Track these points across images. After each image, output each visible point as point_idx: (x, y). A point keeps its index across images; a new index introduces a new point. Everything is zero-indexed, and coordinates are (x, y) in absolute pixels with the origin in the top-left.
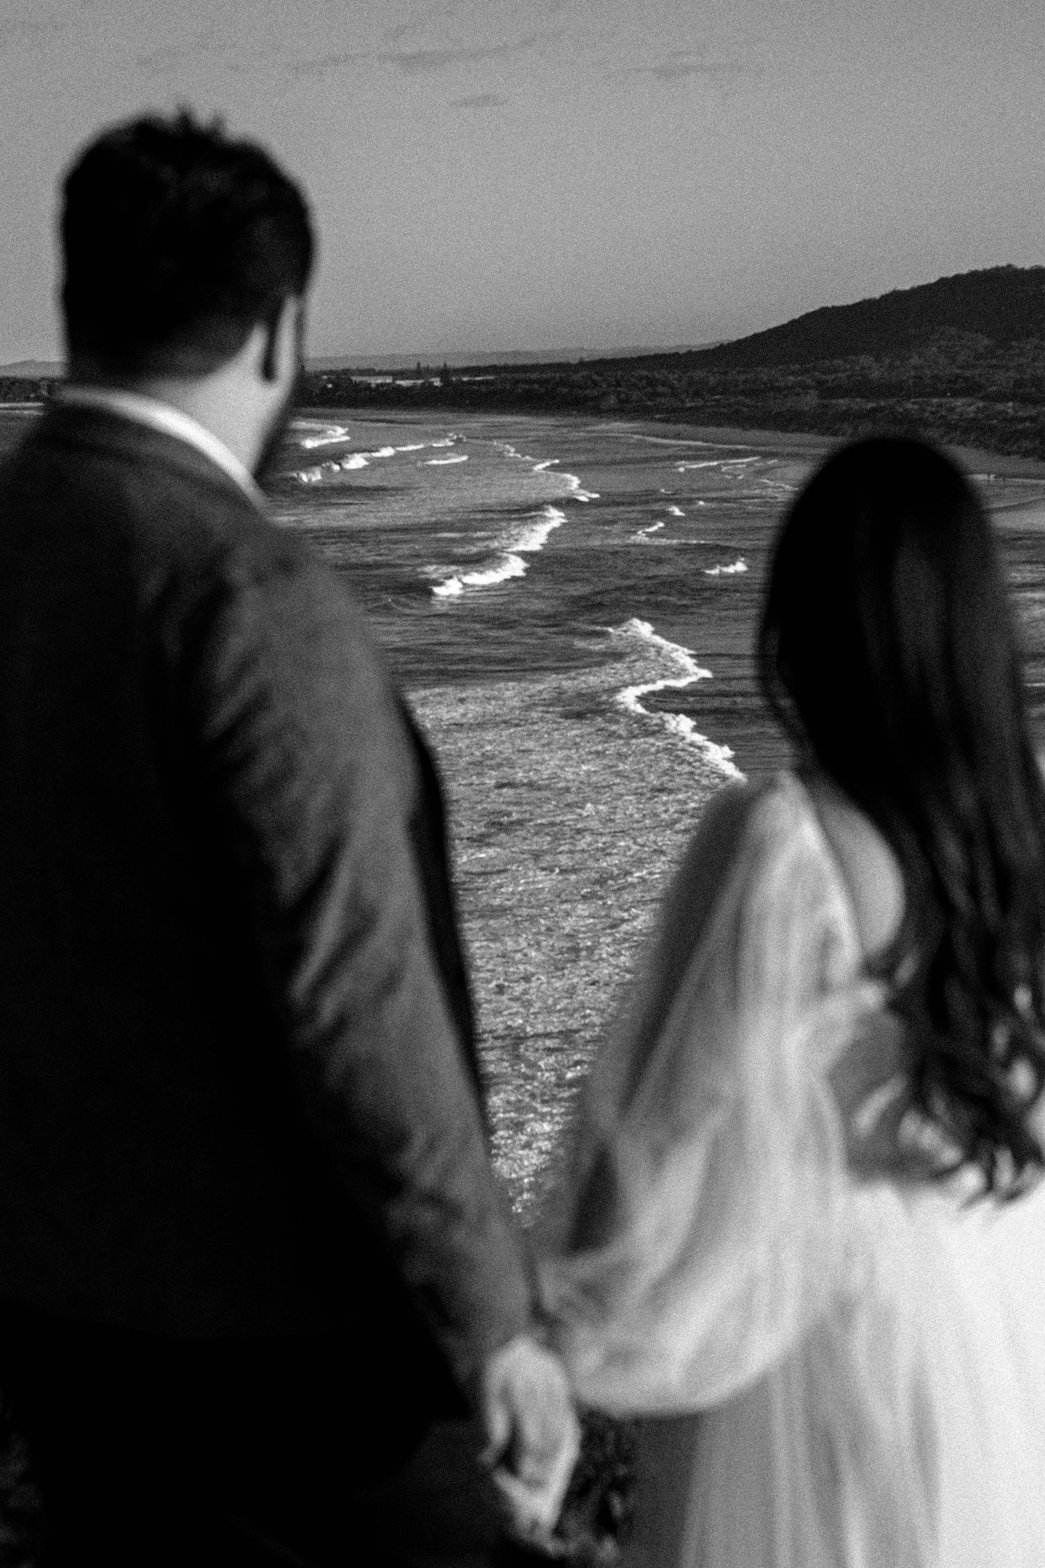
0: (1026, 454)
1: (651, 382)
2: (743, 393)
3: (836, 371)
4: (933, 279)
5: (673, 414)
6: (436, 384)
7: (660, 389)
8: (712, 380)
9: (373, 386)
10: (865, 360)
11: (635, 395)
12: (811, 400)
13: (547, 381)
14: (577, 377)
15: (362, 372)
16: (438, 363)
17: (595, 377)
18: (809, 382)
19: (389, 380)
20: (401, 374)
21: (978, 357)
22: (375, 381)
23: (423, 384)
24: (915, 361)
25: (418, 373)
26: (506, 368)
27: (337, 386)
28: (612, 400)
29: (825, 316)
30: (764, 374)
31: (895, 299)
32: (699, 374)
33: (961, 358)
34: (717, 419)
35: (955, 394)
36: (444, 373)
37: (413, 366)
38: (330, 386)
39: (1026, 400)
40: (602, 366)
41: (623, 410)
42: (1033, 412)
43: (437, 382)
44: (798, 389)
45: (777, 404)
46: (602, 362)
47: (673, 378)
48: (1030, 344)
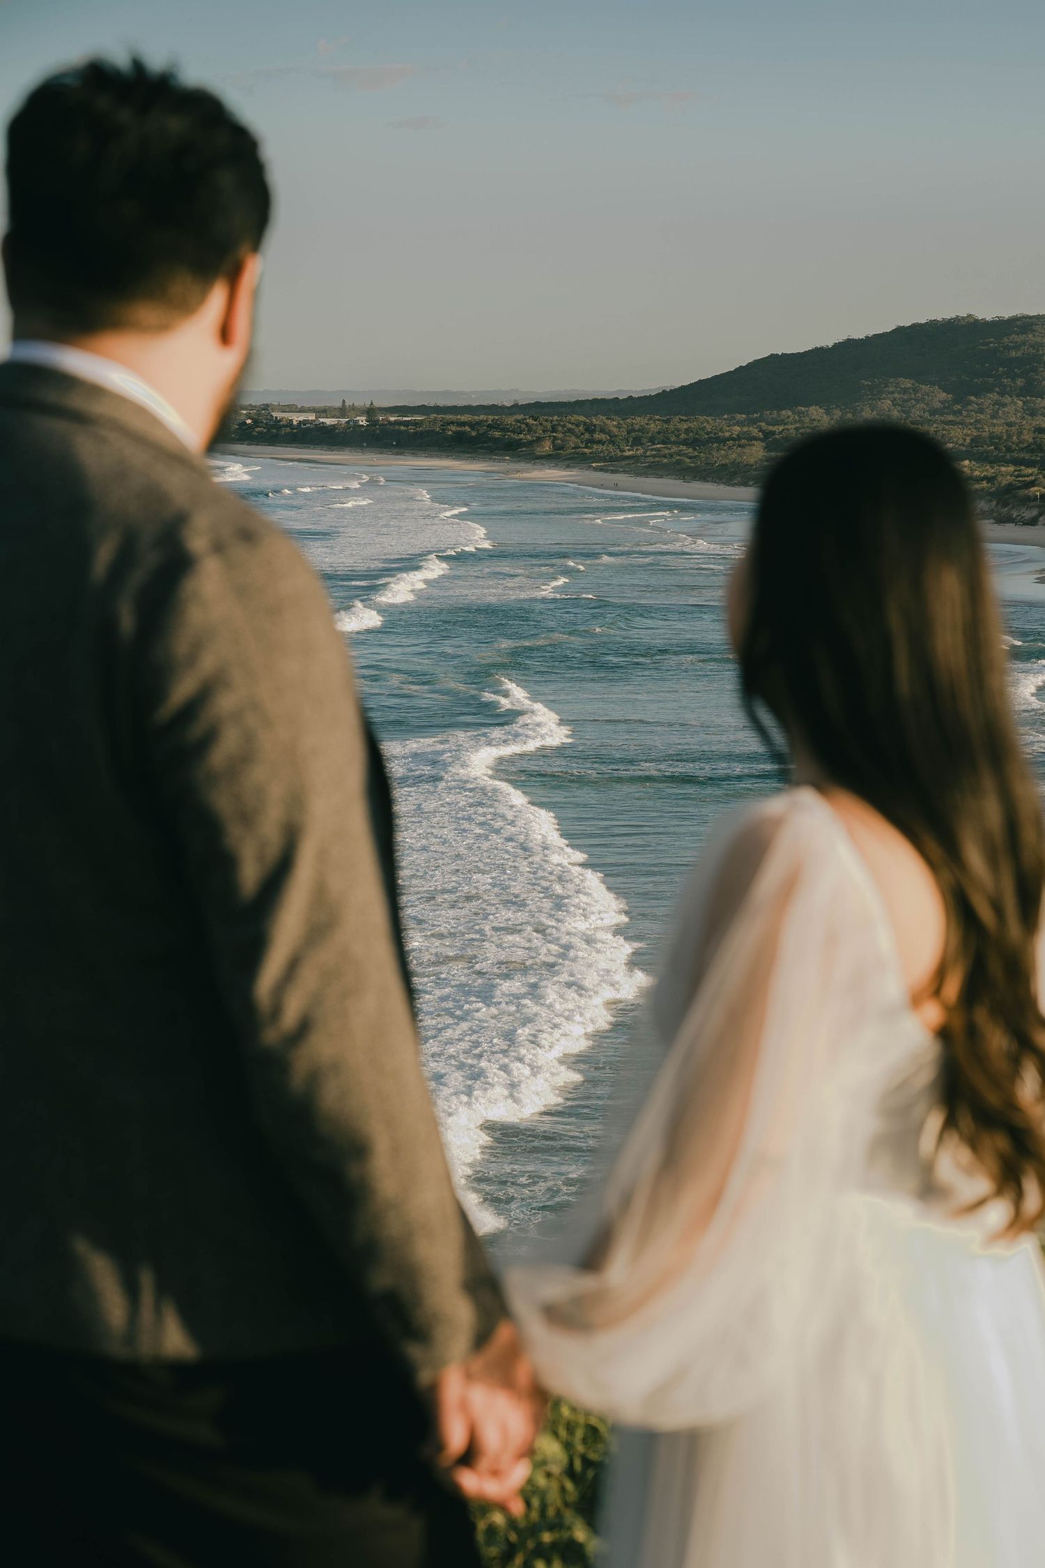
1: (590, 429)
2: (685, 443)
3: (782, 422)
4: (887, 328)
5: (612, 463)
6: (361, 423)
7: (597, 436)
8: (653, 427)
9: (295, 423)
10: (815, 411)
11: (572, 441)
12: (756, 452)
13: (479, 423)
14: (510, 420)
15: (284, 409)
16: (362, 402)
17: (531, 421)
18: (754, 431)
19: (312, 417)
20: (323, 412)
21: (933, 412)
22: (296, 418)
23: (347, 422)
25: (342, 411)
26: (437, 409)
27: (256, 421)
28: (547, 447)
29: (773, 364)
30: (708, 423)
31: (850, 344)
32: (639, 421)
34: (656, 469)
36: (370, 412)
37: (336, 404)
38: (249, 421)
39: (984, 458)
40: (537, 409)
41: (557, 457)
42: (990, 471)
43: (362, 420)
44: (743, 440)
45: (720, 456)
46: (538, 405)
47: (612, 425)
48: (989, 400)
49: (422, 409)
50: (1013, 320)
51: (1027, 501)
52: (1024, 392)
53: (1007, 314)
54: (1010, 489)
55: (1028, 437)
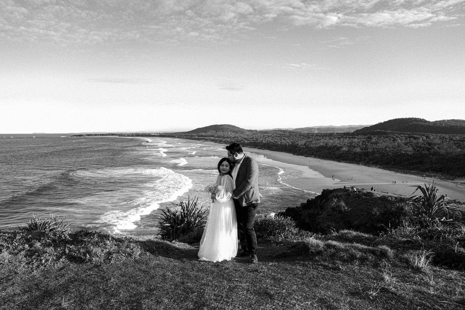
0: (218, 143)
1: (181, 135)
4: (210, 125)
5: (183, 138)
8: (187, 135)
10: (203, 133)
11: (179, 136)
12: (197, 137)
13: (170, 135)
14: (173, 134)
16: (159, 133)
20: (155, 134)
21: (214, 133)
22: (153, 134)
23: (157, 135)
24: (208, 133)
25: (157, 133)
28: (177, 137)
29: (199, 129)
30: (192, 134)
32: (186, 134)
33: (212, 133)
34: (187, 139)
35: (212, 137)
36: (160, 134)
39: (218, 137)
41: (178, 138)
42: (219, 139)
43: (159, 134)
44: (196, 136)
45: (193, 137)
46: (176, 133)
47: (183, 135)
48: (219, 132)
49: (165, 133)
50: (221, 125)
51: (222, 141)
52: (222, 131)
53: (221, 124)
54: (221, 140)
55: (223, 136)
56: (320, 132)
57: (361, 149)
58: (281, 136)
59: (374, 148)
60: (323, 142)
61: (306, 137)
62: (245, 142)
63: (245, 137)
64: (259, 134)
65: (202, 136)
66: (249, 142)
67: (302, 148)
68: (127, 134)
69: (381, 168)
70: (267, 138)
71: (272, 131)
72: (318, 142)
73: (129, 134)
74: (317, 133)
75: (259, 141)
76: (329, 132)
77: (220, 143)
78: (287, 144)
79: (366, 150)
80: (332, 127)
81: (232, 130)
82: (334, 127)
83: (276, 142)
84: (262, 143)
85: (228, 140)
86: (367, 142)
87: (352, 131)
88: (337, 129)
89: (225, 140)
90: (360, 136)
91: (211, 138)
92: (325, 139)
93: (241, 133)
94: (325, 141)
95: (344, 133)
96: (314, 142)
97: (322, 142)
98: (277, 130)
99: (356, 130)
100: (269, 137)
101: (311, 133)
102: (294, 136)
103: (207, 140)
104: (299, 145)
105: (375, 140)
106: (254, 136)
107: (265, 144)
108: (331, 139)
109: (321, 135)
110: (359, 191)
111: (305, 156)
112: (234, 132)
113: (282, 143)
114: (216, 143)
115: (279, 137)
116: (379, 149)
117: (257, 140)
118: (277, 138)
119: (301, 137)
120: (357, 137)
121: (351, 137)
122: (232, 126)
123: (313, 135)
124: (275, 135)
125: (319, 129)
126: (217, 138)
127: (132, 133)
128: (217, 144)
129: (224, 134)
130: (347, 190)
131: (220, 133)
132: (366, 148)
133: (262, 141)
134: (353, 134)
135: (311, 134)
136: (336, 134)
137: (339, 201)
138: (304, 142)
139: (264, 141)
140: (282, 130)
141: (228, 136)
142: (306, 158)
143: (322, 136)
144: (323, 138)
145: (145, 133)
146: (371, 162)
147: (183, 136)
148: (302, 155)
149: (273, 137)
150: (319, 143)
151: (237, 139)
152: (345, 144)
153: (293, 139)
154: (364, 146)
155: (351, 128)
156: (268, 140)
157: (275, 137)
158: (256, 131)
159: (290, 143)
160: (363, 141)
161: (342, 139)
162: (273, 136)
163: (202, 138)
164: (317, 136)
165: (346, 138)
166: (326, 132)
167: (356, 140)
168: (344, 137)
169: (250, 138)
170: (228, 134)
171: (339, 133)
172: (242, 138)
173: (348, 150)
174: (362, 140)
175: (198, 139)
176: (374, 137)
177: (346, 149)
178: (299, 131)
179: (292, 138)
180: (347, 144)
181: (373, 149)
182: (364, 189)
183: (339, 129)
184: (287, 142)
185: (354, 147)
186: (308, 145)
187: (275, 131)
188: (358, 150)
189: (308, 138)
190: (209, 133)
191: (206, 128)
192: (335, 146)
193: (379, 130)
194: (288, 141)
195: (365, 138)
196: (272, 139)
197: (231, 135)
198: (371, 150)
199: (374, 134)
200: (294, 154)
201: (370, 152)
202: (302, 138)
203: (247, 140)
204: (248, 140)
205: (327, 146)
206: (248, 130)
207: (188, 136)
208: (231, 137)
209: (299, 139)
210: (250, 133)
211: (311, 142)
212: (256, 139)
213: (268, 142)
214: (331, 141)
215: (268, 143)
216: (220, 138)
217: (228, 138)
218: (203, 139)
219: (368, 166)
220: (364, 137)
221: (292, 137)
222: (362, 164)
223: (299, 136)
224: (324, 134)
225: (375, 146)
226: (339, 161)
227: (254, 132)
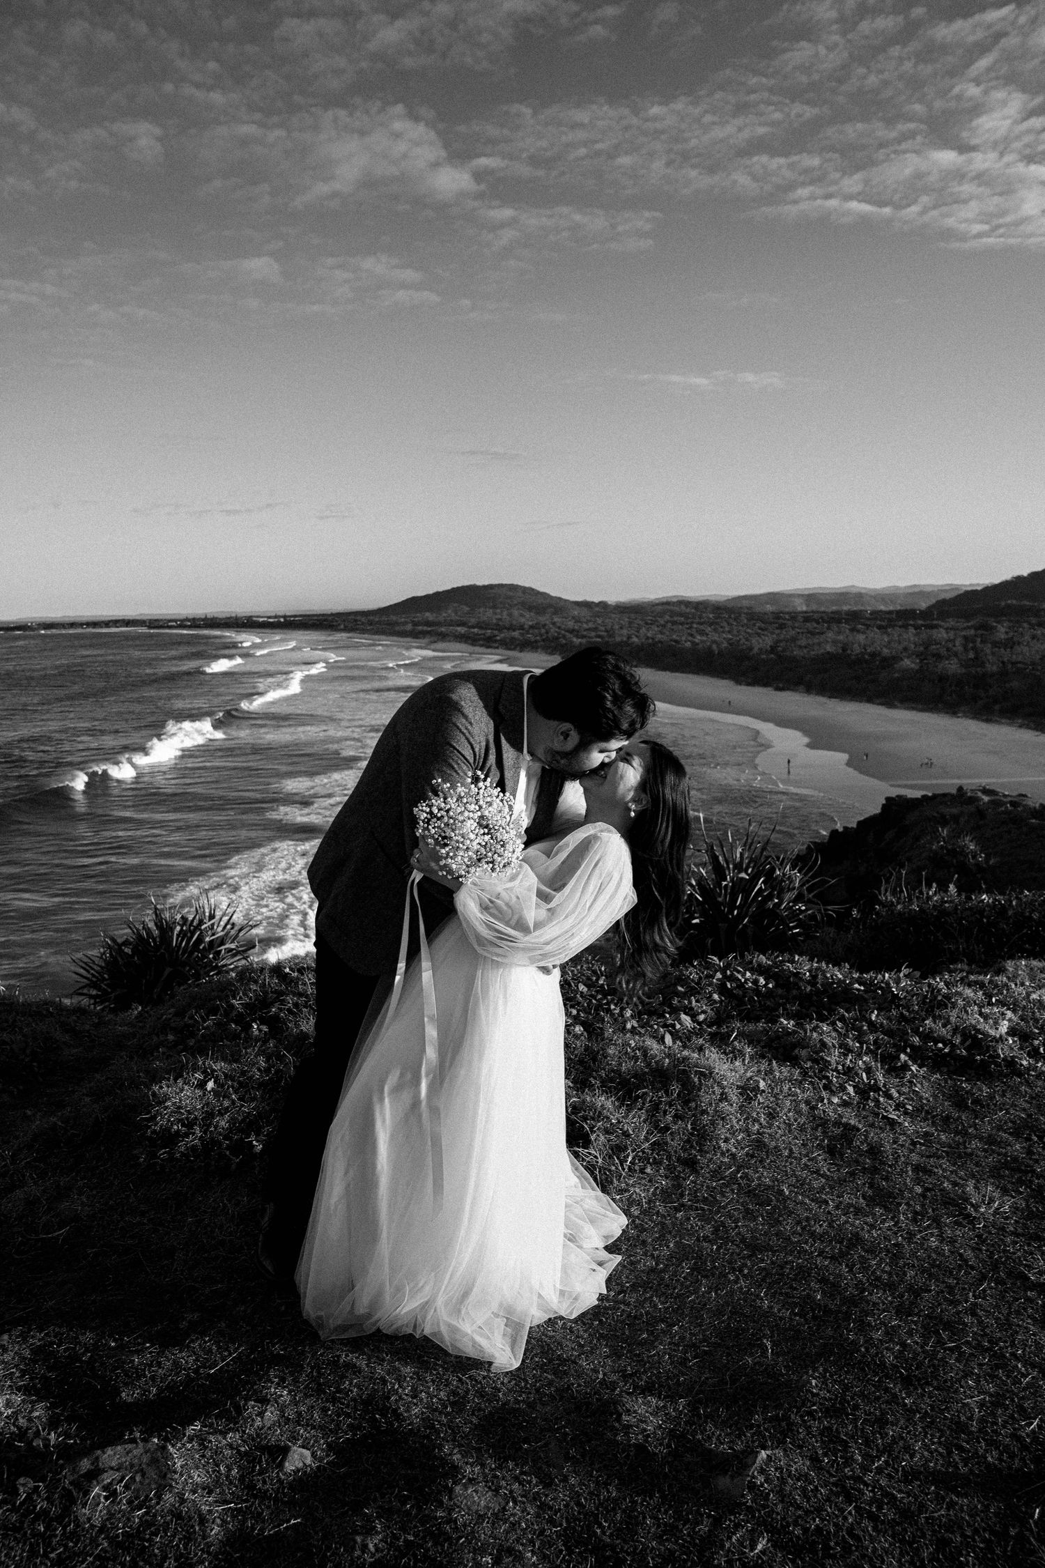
0: (482, 646)
1: (356, 621)
2: (387, 624)
4: (449, 588)
5: (363, 631)
7: (358, 623)
8: (377, 619)
10: (427, 614)
11: (350, 625)
12: (409, 627)
13: (319, 620)
14: (330, 619)
17: (335, 619)
19: (266, 619)
20: (269, 617)
21: (465, 614)
22: (261, 620)
23: (277, 621)
24: (445, 614)
25: (276, 617)
26: (305, 616)
29: (414, 600)
30: (394, 618)
31: (437, 594)
32: (372, 617)
33: (459, 614)
34: (377, 633)
35: (458, 625)
36: (285, 617)
37: (273, 614)
39: (481, 628)
40: (339, 615)
41: (346, 630)
42: (483, 632)
43: (282, 620)
44: (405, 623)
45: (398, 629)
47: (363, 619)
48: (482, 610)
49: (300, 616)
50: (489, 585)
51: (496, 641)
52: (493, 607)
53: (486, 583)
55: (494, 621)
56: (814, 607)
57: (962, 665)
58: (689, 621)
59: (1005, 660)
60: (835, 642)
61: (771, 623)
62: (572, 642)
63: (571, 624)
64: (613, 616)
65: (428, 623)
66: (584, 641)
67: (763, 659)
68: (175, 621)
69: (1028, 727)
70: (643, 630)
71: (657, 604)
72: (816, 641)
73: (182, 621)
74: (806, 612)
75: (618, 639)
76: (845, 608)
77: (488, 647)
78: (714, 647)
79: (979, 669)
80: (854, 590)
81: (523, 604)
82: (863, 591)
83: (676, 641)
84: (629, 645)
85: (516, 634)
86: (979, 640)
87: (924, 605)
88: (871, 596)
89: (503, 635)
90: (951, 622)
91: (459, 629)
92: (839, 633)
93: (555, 613)
94: (841, 637)
95: (898, 612)
96: (803, 642)
97: (829, 642)
98: (675, 600)
99: (938, 602)
100: (647, 623)
101: (787, 610)
102: (731, 621)
103: (443, 637)
104: (756, 650)
105: (1007, 633)
106: (599, 621)
107: (640, 648)
108: (858, 631)
109: (822, 618)
110: (1015, 802)
111: (778, 689)
112: (530, 609)
113: (697, 644)
114: (473, 645)
115: (682, 624)
116: (1020, 662)
117: (610, 636)
118: (674, 627)
119: (754, 625)
120: (940, 623)
121: (922, 625)
122: (525, 588)
123: (794, 616)
124: (667, 617)
125: (810, 597)
126: (476, 630)
127: (191, 617)
128: (477, 649)
129: (499, 617)
130: (970, 797)
131: (487, 615)
132: (978, 661)
133: (629, 637)
134: (926, 614)
135: (788, 613)
136: (871, 614)
137: (956, 834)
138: (768, 641)
139: (635, 639)
140: (689, 603)
141: (514, 622)
142: (779, 693)
143: (824, 621)
144: (829, 628)
145: (233, 615)
146: (997, 707)
147: (363, 624)
148: (765, 685)
149: (664, 626)
150: (819, 644)
151: (543, 631)
152: (905, 649)
153: (729, 632)
154: (971, 655)
155: (920, 593)
156: (649, 635)
157: (669, 625)
158: (603, 604)
159: (725, 645)
160: (965, 638)
161: (895, 633)
162: (662, 622)
163: (425, 628)
164: (807, 619)
165: (905, 627)
166: (834, 608)
167: (941, 634)
168: (900, 623)
169: (589, 629)
170: (510, 615)
171: (881, 611)
172: (559, 628)
173: (917, 667)
174: (964, 633)
175: (415, 635)
176: (998, 622)
177: (913, 666)
178: (745, 603)
179: (727, 629)
180: (913, 646)
181: (1003, 662)
182: (1025, 796)
183: (881, 596)
184: (714, 642)
185: (938, 657)
186: (784, 650)
187: (668, 603)
188: (952, 667)
189: (782, 627)
190: (449, 613)
191: (438, 596)
192: (873, 655)
193: (1014, 602)
194: (716, 637)
195: (969, 628)
196: (661, 633)
197: (523, 620)
198: (995, 668)
199: (999, 613)
200: (738, 682)
201: (992, 675)
202: (760, 628)
203: (577, 637)
204: (583, 637)
205: (849, 655)
206: (577, 604)
207: (379, 623)
208: (521, 627)
209: (749, 630)
210: (585, 612)
211: (794, 640)
212: (606, 631)
213: (650, 641)
214: (861, 637)
215: (650, 645)
216: (486, 629)
217: (511, 628)
218: (429, 633)
219: (988, 721)
220: (962, 624)
221: (725, 624)
222: (964, 712)
223: (749, 620)
224: (832, 613)
225: (1006, 654)
226: (890, 705)
227: (597, 609)
